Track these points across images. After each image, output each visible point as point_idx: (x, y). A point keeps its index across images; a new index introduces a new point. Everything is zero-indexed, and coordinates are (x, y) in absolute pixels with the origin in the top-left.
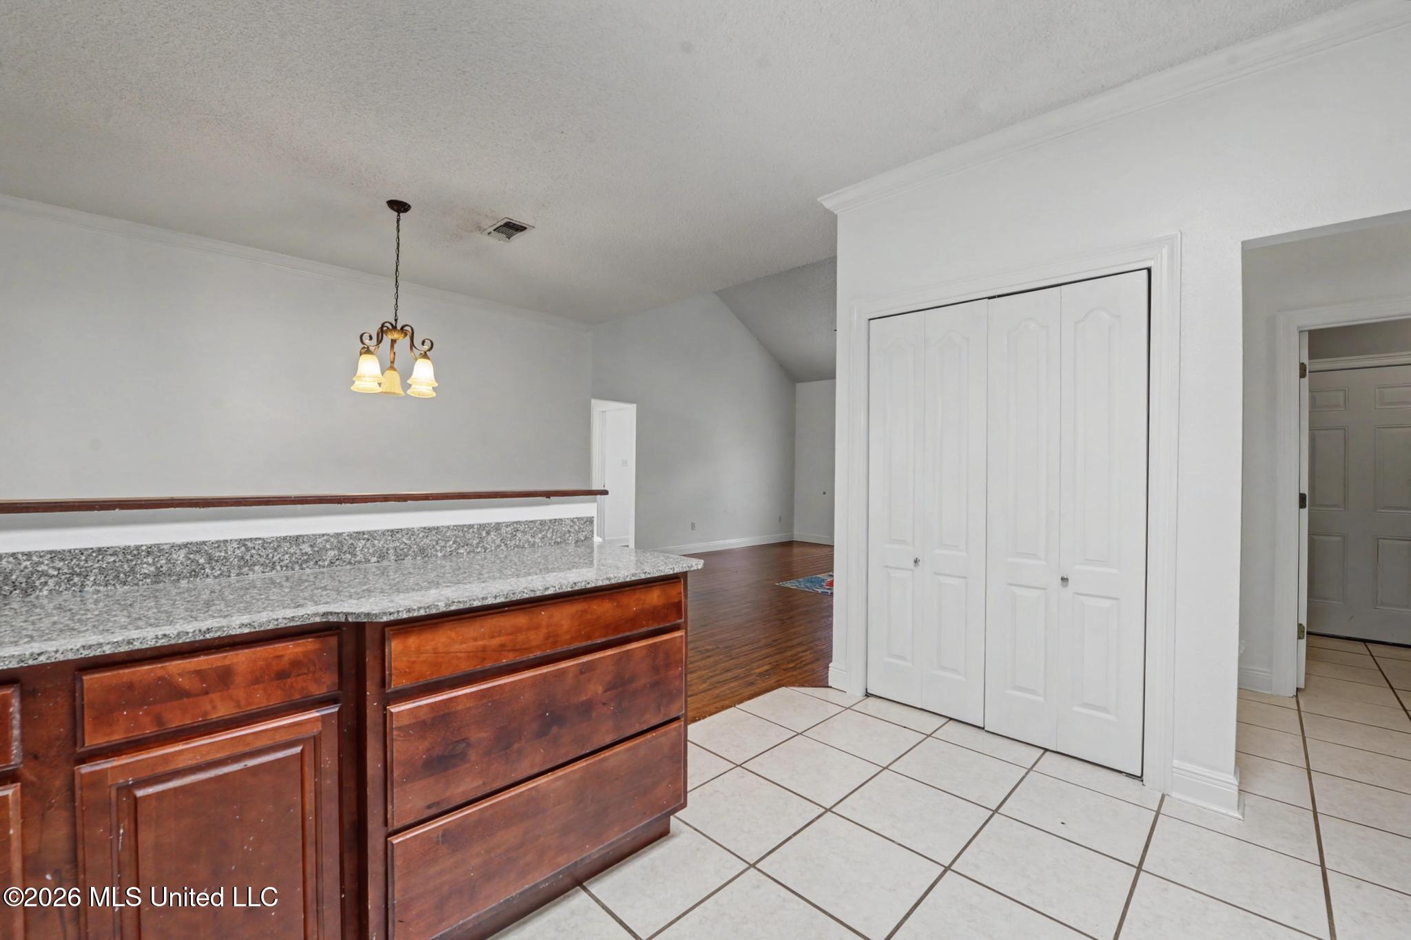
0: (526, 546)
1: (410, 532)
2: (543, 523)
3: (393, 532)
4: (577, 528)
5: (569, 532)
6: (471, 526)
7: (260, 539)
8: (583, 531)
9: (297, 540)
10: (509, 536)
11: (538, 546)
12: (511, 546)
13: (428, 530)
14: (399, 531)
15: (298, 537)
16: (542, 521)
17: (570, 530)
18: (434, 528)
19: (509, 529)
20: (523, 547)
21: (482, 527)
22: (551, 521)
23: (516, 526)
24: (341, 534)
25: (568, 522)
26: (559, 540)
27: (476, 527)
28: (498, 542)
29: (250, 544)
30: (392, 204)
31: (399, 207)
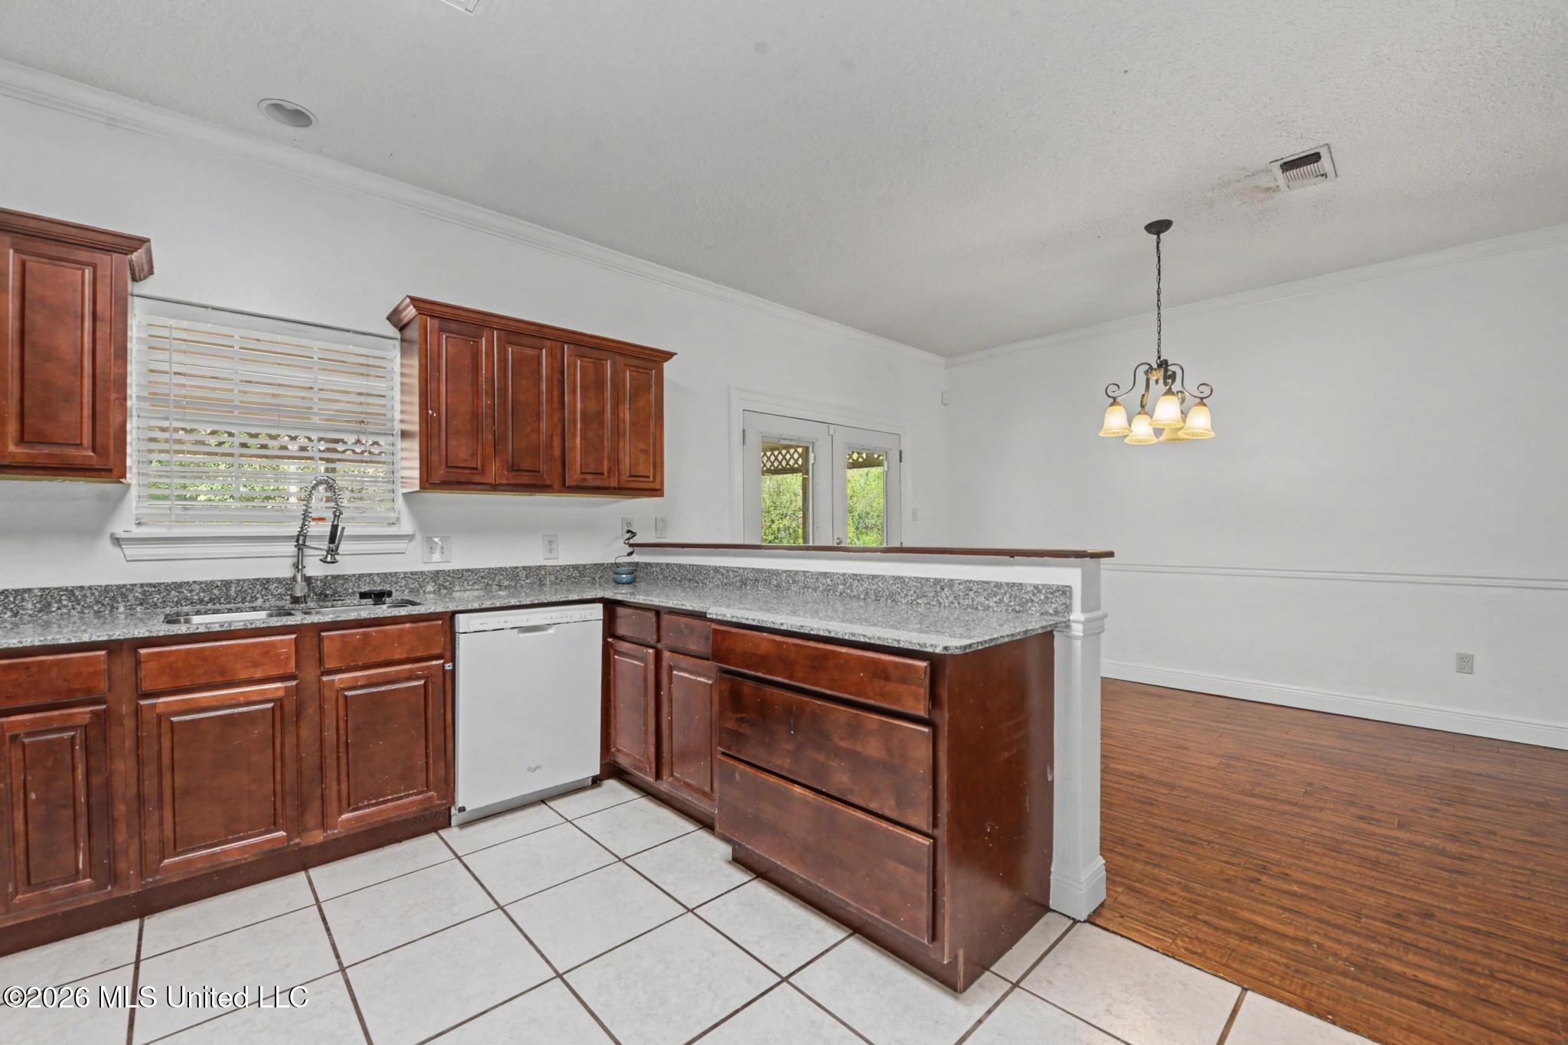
0: (979, 608)
1: (883, 578)
2: (998, 585)
3: (874, 577)
4: (1042, 597)
5: (1032, 601)
6: (928, 580)
7: (810, 572)
8: (1051, 602)
9: (825, 575)
10: (962, 594)
11: (994, 611)
12: (964, 605)
13: (896, 579)
14: (877, 576)
15: (826, 573)
16: (997, 583)
17: (1033, 598)
18: (899, 578)
19: (961, 587)
20: (977, 608)
21: (937, 581)
22: (1008, 584)
23: (968, 585)
24: (845, 574)
25: (1030, 589)
26: (1018, 608)
27: (931, 580)
28: (951, 598)
29: (807, 574)
30: (1153, 225)
31: (1159, 228)
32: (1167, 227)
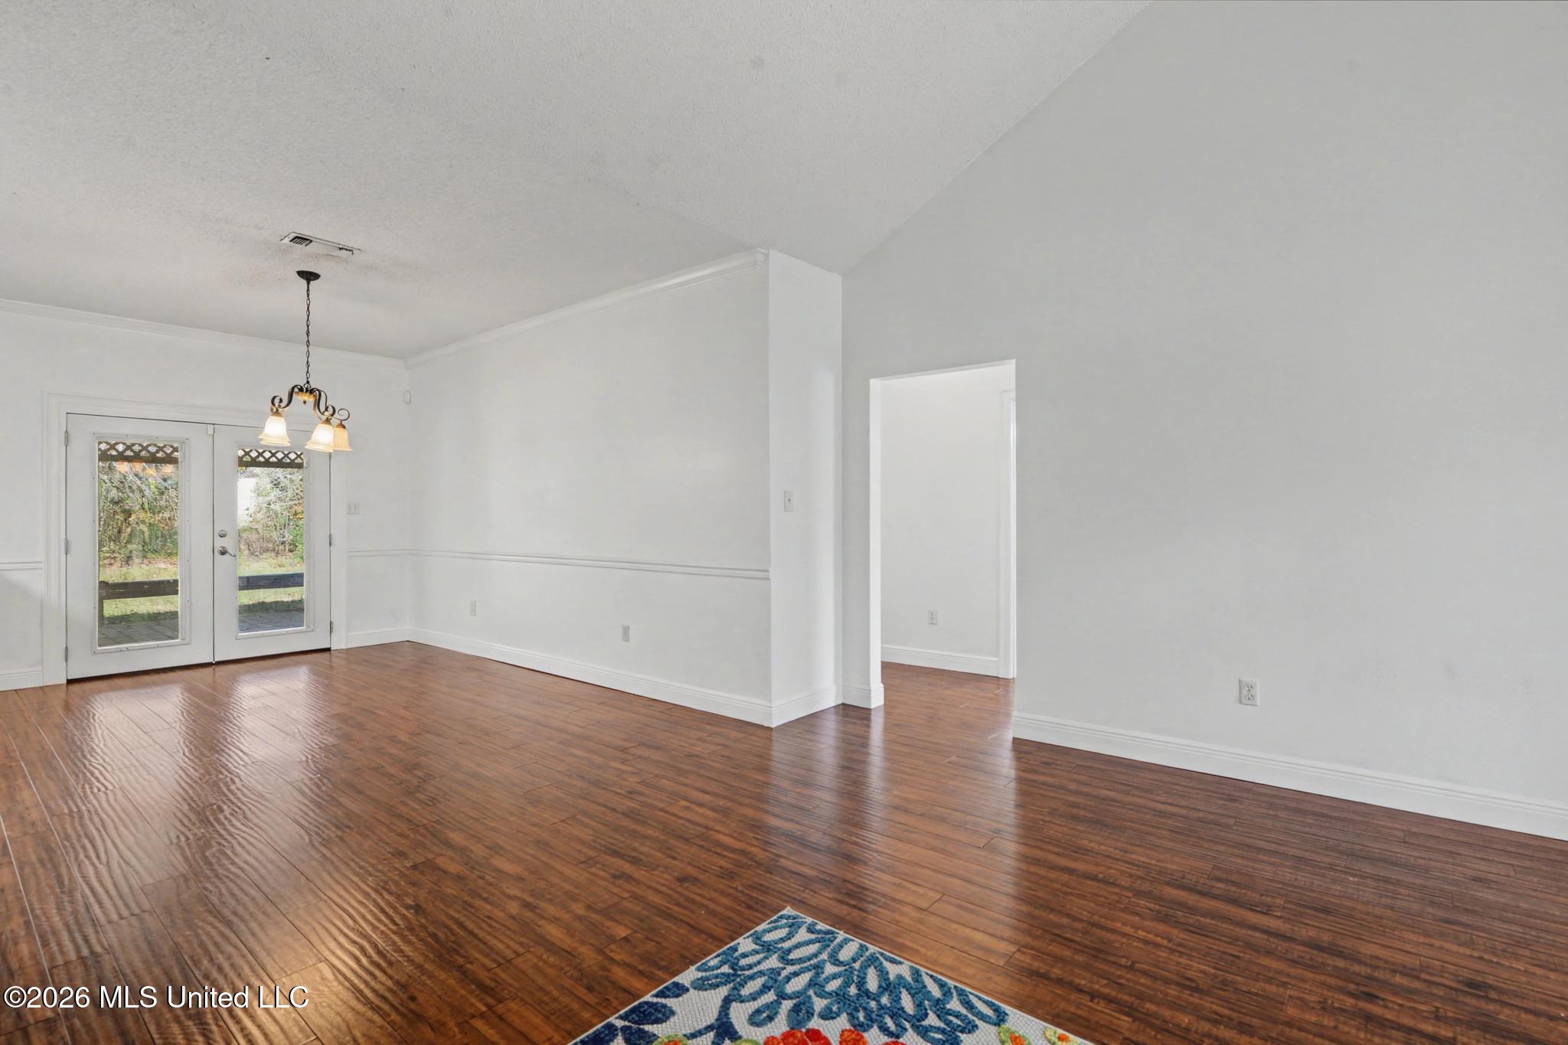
30: (301, 274)
31: (309, 276)
32: (316, 276)
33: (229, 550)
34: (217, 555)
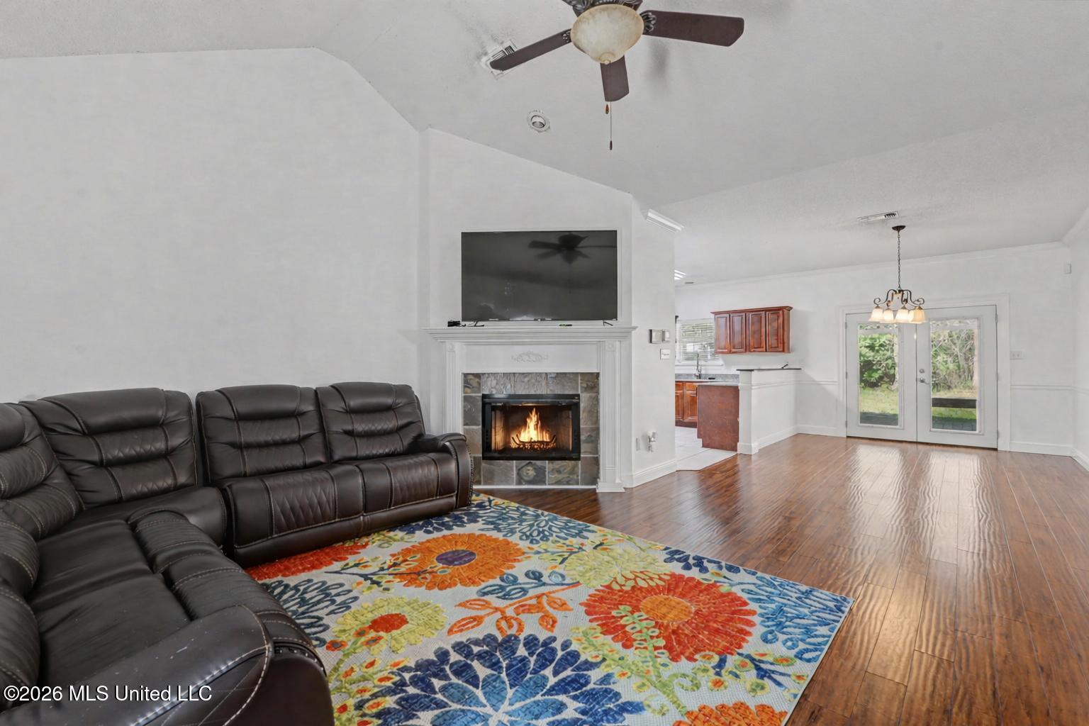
30: (894, 228)
31: (898, 228)
32: (903, 227)
33: (926, 381)
34: (919, 383)
